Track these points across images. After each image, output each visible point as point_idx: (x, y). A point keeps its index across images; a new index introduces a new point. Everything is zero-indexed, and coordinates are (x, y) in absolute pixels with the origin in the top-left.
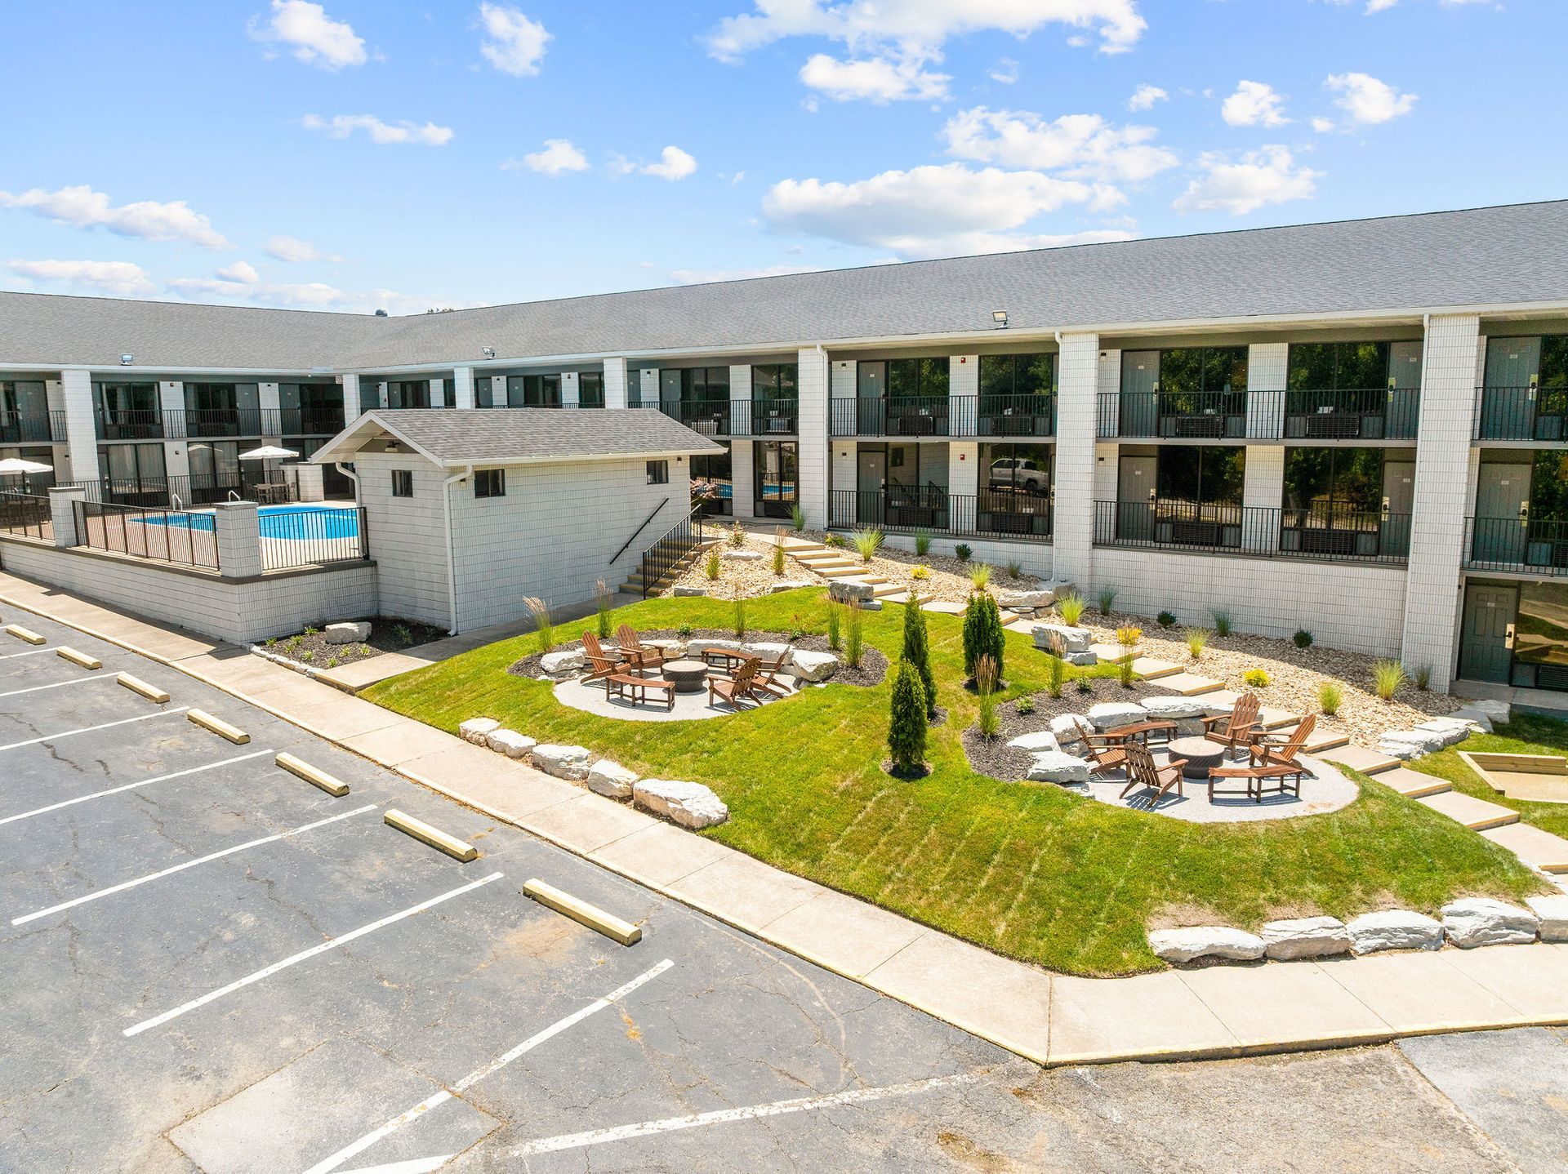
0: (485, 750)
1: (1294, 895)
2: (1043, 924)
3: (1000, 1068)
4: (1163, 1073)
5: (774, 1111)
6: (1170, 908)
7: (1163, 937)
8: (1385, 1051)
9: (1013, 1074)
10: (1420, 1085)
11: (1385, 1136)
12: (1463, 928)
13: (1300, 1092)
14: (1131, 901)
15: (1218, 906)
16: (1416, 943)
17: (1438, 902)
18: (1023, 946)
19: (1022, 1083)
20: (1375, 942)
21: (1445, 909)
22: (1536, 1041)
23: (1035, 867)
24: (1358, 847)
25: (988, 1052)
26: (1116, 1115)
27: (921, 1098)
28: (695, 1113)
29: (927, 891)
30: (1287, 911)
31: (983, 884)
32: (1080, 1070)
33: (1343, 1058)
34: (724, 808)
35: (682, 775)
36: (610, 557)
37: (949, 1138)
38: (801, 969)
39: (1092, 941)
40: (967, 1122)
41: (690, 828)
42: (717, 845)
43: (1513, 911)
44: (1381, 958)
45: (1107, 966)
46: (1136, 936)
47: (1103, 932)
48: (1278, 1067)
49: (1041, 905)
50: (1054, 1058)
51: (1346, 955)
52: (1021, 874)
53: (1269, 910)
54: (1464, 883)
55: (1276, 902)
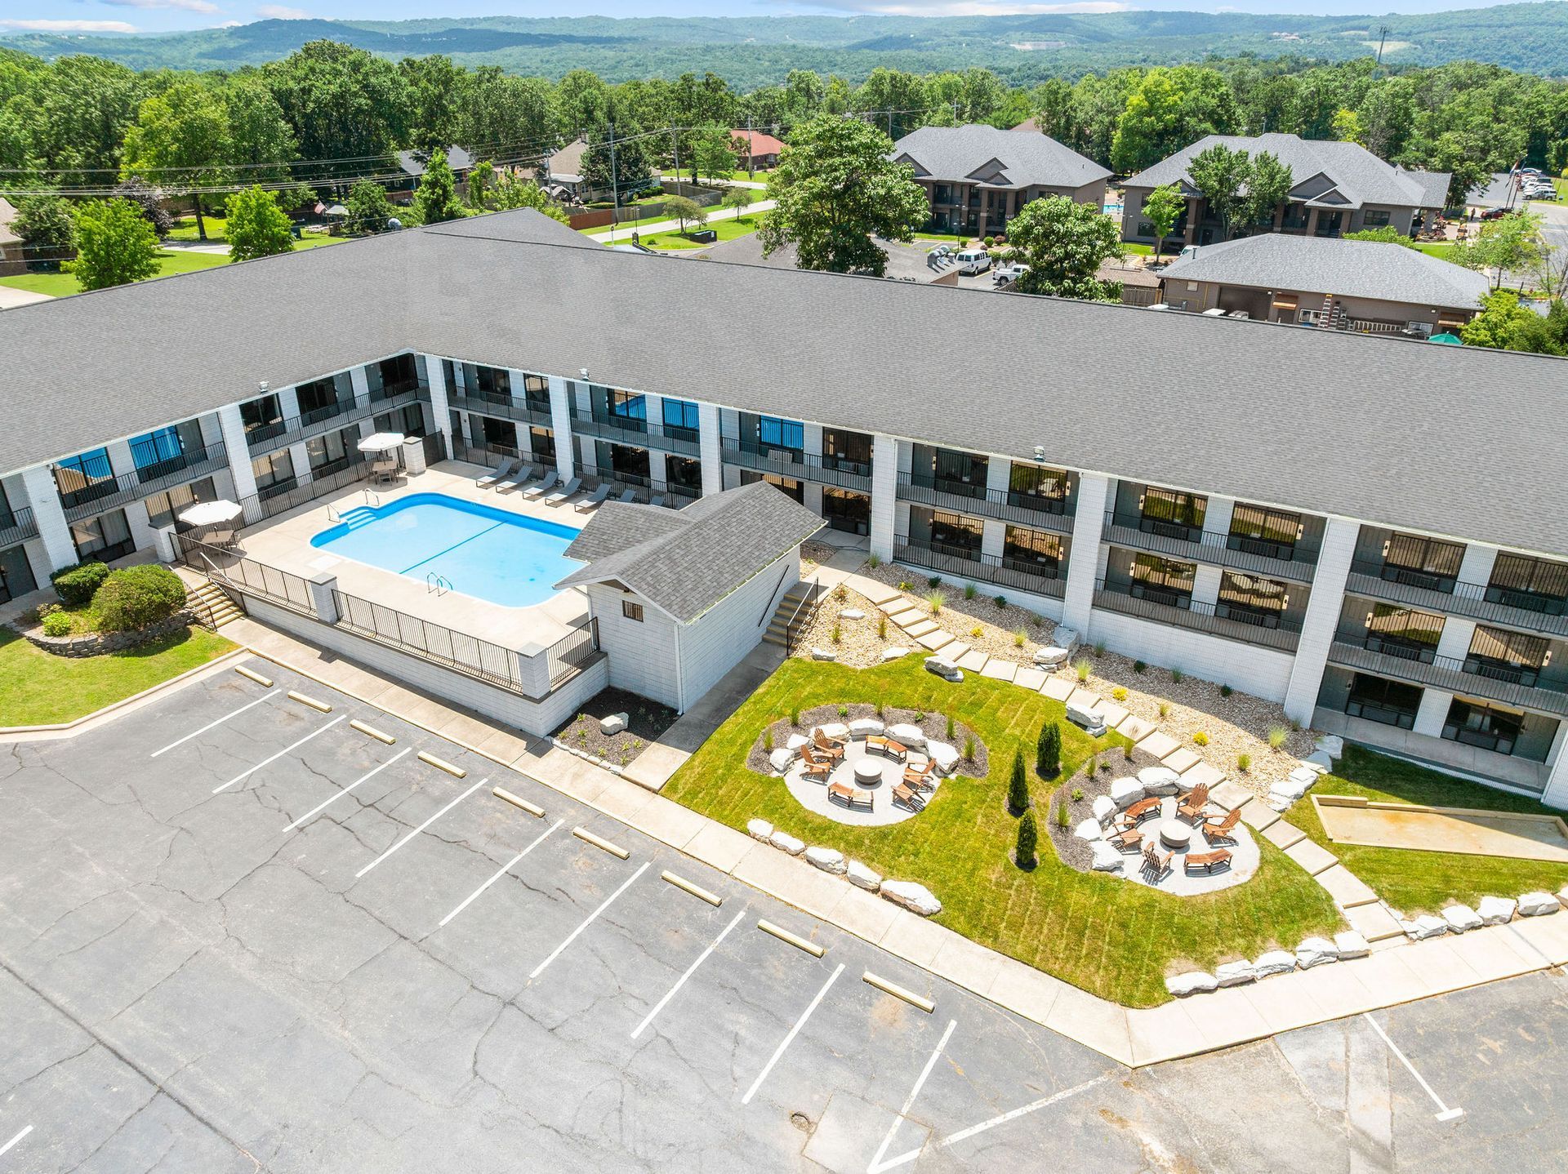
0: (770, 848)
1: (1230, 948)
2: (1117, 978)
3: (1115, 1071)
4: (1180, 1065)
5: (1034, 1108)
6: (1174, 962)
7: (1173, 983)
8: (1269, 1042)
9: (1122, 1074)
10: (1283, 1061)
11: (1268, 1091)
12: (1306, 959)
13: (1235, 1070)
14: (1156, 960)
15: (1196, 959)
16: (1284, 970)
17: (1295, 943)
18: (1110, 993)
19: (1125, 1079)
20: (1266, 972)
21: (1298, 948)
22: (1330, 1029)
23: (1107, 939)
24: (1259, 909)
25: (1109, 1063)
26: (1165, 1092)
27: (1087, 1092)
28: (1004, 1113)
29: (1057, 958)
30: (1228, 958)
31: (1084, 952)
32: (1148, 1069)
33: (1252, 1048)
34: (938, 904)
35: (904, 876)
36: (758, 621)
37: (1104, 1112)
38: (1014, 1018)
39: (1141, 988)
40: (1109, 1103)
41: (920, 914)
42: (938, 926)
43: (1329, 947)
44: (1268, 980)
45: (1149, 1001)
46: (1159, 982)
47: (1145, 982)
48: (1227, 1057)
49: (1115, 965)
50: (1137, 1065)
51: (1252, 981)
52: (1100, 943)
53: (1220, 959)
54: (1308, 929)
55: (1222, 953)
